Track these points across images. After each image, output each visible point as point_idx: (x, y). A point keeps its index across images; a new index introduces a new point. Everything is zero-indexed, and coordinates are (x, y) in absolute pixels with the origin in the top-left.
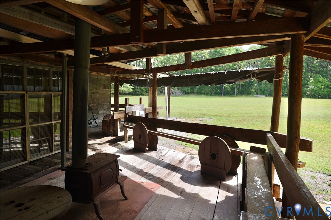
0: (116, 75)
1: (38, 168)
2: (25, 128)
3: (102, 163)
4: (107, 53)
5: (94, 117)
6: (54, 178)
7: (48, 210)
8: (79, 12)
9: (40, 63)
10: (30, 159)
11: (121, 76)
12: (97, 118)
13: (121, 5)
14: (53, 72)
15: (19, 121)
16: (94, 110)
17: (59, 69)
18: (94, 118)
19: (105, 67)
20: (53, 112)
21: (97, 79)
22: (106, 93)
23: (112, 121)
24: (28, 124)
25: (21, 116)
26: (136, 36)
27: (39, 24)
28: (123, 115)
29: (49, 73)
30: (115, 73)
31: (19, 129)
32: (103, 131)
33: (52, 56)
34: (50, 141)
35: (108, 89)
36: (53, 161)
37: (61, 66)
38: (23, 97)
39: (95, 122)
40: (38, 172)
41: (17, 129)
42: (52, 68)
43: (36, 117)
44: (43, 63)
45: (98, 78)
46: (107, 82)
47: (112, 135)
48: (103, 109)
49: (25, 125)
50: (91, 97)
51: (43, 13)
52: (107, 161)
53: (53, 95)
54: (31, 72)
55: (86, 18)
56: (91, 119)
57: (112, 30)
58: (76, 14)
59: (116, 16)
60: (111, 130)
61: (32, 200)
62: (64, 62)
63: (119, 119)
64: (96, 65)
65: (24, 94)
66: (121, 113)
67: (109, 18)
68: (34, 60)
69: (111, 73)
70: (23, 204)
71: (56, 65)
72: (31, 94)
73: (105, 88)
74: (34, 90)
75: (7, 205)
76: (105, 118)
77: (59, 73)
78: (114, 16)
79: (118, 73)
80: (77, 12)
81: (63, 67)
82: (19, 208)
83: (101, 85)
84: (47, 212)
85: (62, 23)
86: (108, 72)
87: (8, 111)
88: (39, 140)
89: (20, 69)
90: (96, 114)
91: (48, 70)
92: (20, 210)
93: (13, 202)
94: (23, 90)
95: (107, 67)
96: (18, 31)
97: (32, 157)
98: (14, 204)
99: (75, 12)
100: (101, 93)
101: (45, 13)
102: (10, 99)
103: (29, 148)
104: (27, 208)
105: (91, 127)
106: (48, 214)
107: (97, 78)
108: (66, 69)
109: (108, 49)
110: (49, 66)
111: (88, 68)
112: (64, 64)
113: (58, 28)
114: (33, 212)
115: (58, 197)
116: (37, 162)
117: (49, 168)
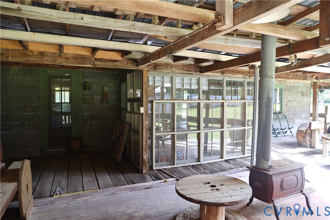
0: (315, 81)
1: (232, 166)
2: (223, 131)
3: (285, 168)
4: (294, 61)
5: (289, 126)
6: (243, 177)
7: (232, 195)
8: (263, 29)
9: (237, 76)
10: (226, 157)
11: (322, 81)
12: (292, 127)
13: (312, 7)
14: (247, 82)
15: (219, 126)
16: (290, 119)
17: (252, 79)
18: (289, 128)
19: (301, 73)
20: (247, 119)
21: (294, 87)
22: (304, 101)
23: (308, 131)
24: (226, 128)
25: (221, 121)
26: (326, 39)
27: (233, 45)
28: (322, 126)
29: (244, 84)
30: (313, 78)
31: (219, 131)
32: (298, 141)
33: (247, 68)
34: (243, 145)
35: (307, 96)
36: (244, 162)
37: (254, 77)
38: (222, 105)
39: (290, 131)
40: (230, 169)
41: (217, 131)
42: (246, 79)
43: (232, 122)
44: (239, 75)
45: (295, 85)
46: (306, 88)
47: (308, 147)
48: (300, 119)
49: (223, 128)
50: (287, 105)
51: (235, 35)
52: (290, 168)
53: (247, 103)
54: (229, 84)
55: (270, 33)
56: (286, 128)
57: (298, 37)
58: (261, 31)
59: (308, 19)
60: (307, 141)
61: (222, 185)
62: (256, 73)
63: (319, 130)
64: (291, 72)
65: (224, 102)
66: (321, 123)
67: (301, 23)
68: (232, 74)
69: (308, 79)
70: (215, 186)
71: (250, 76)
72: (229, 102)
73: (303, 96)
74: (232, 99)
75: (206, 184)
76: (301, 128)
77: (252, 83)
78: (306, 20)
79: (317, 78)
80: (261, 30)
81: (255, 78)
82: (213, 188)
83: (299, 92)
84: (231, 196)
85: (251, 40)
86: (305, 79)
87: (211, 117)
88: (234, 143)
89: (221, 82)
90: (291, 123)
91: (243, 81)
92: (213, 190)
93: (209, 183)
94: (223, 99)
95: (303, 73)
96: (219, 53)
97: (227, 156)
98: (210, 185)
99: (259, 30)
100: (298, 101)
101: (237, 35)
102: (214, 108)
103: (226, 150)
104: (217, 190)
105: (285, 136)
106: (231, 197)
107: (293, 85)
108: (258, 79)
109: (295, 56)
110: (244, 78)
111: (272, 78)
112: (256, 74)
113: (247, 45)
114: (221, 193)
115: (241, 188)
116: (231, 161)
117: (240, 168)
